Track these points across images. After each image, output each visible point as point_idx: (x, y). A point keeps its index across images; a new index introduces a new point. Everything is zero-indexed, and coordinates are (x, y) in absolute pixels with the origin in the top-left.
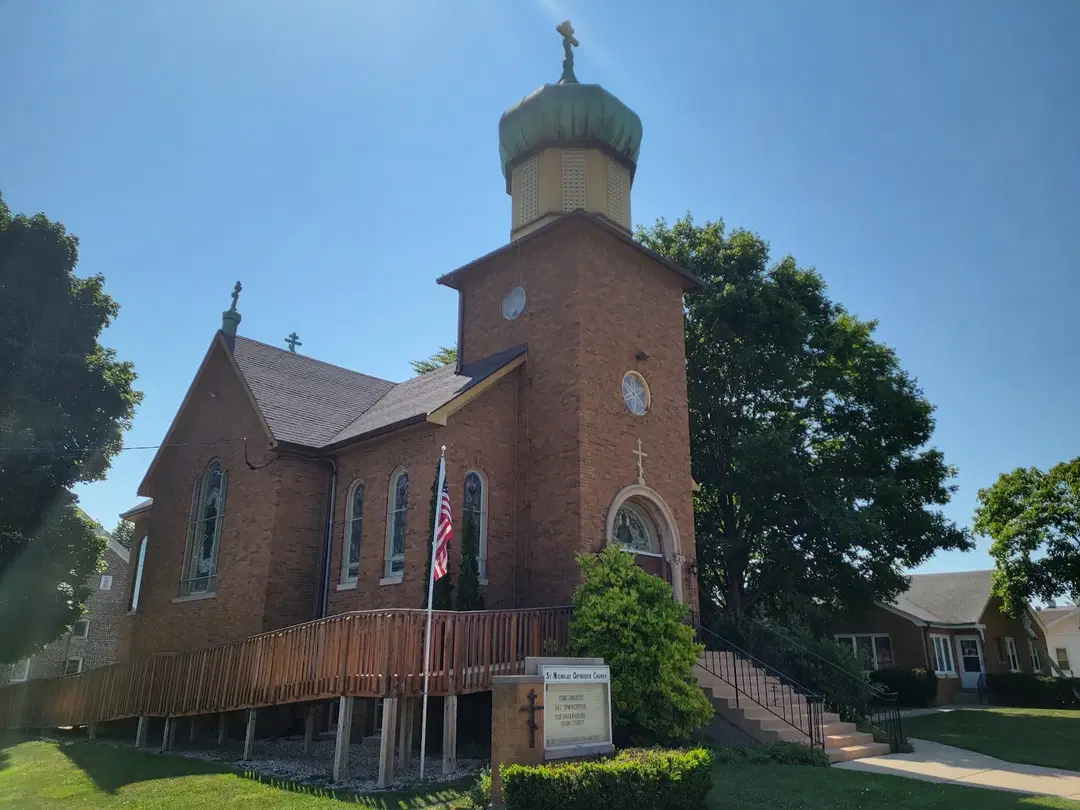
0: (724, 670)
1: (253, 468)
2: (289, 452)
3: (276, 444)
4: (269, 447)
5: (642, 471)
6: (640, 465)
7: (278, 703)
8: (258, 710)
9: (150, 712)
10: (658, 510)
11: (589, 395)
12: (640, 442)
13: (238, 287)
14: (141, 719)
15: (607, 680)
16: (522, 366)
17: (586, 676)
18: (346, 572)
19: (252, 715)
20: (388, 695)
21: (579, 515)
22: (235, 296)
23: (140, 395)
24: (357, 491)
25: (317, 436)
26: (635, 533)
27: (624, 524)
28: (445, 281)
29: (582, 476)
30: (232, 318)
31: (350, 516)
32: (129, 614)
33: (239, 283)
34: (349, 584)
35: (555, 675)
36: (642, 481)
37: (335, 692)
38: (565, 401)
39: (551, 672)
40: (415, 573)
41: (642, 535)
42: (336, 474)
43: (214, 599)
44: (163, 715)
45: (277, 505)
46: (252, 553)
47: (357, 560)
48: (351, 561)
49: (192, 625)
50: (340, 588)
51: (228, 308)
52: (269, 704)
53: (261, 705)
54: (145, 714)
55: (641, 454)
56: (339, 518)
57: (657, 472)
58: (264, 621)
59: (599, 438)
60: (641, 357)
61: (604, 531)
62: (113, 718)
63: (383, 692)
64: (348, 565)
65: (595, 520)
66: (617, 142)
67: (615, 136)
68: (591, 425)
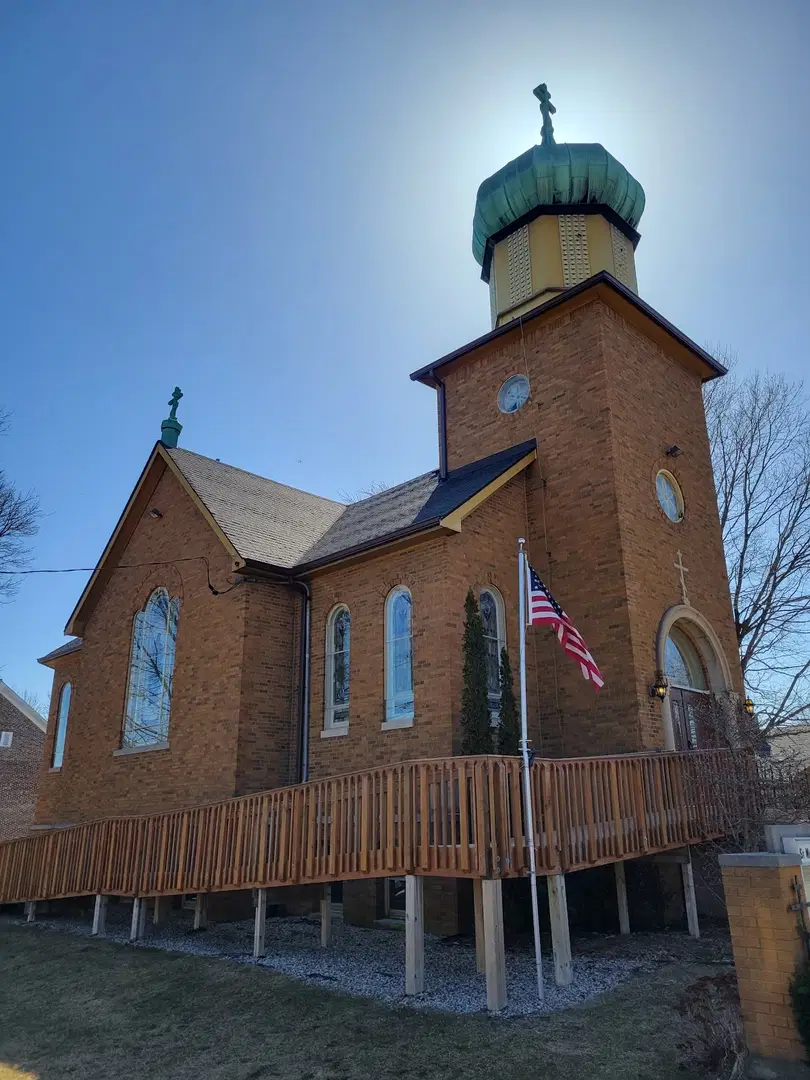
1: (216, 593)
2: (257, 572)
3: (243, 564)
4: (235, 568)
5: (684, 588)
6: (682, 581)
7: (303, 881)
8: (268, 890)
9: (110, 890)
10: (705, 637)
11: (626, 494)
12: (679, 554)
13: (178, 394)
14: (98, 899)
16: (530, 467)
18: (330, 715)
19: (260, 898)
20: (489, 876)
21: (630, 640)
22: (174, 403)
24: (338, 619)
25: (287, 555)
29: (628, 592)
30: (172, 428)
31: (331, 649)
32: (51, 770)
33: (177, 389)
34: (336, 729)
35: (807, 852)
36: (686, 601)
37: (394, 868)
38: (595, 503)
40: (431, 714)
42: (310, 599)
43: (168, 750)
44: (130, 894)
45: (245, 636)
46: (215, 694)
47: (342, 701)
48: (336, 702)
49: (140, 781)
50: (324, 735)
51: (167, 417)
52: (288, 883)
53: (276, 884)
54: (104, 891)
55: (681, 567)
56: (316, 651)
57: (700, 591)
58: (237, 776)
59: (640, 548)
60: (672, 452)
61: (656, 661)
62: (60, 896)
63: (483, 870)
64: (332, 708)
65: (646, 647)
66: (620, 208)
67: (619, 201)
68: (631, 531)
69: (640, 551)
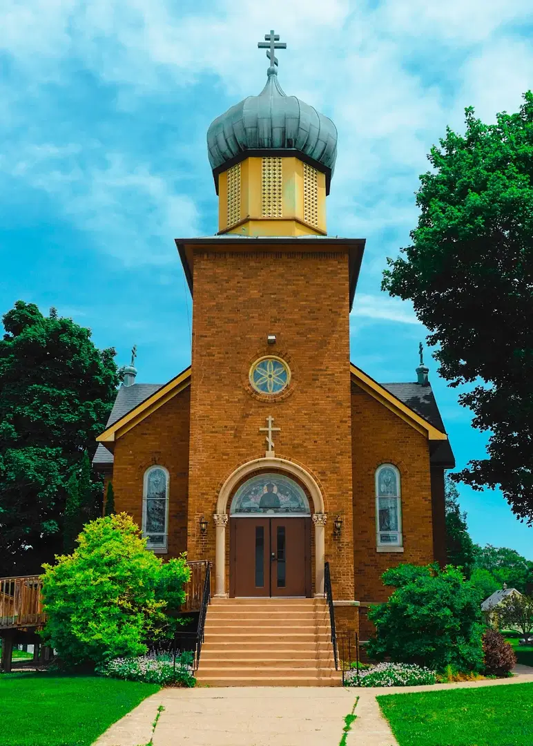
5: (271, 444)
6: (269, 440)
12: (270, 419)
26: (284, 499)
27: (270, 493)
36: (271, 454)
41: (296, 499)
55: (271, 430)
59: (214, 427)
61: (216, 504)
65: (206, 496)
66: (271, 139)
67: (266, 136)
68: (202, 418)
69: (214, 430)
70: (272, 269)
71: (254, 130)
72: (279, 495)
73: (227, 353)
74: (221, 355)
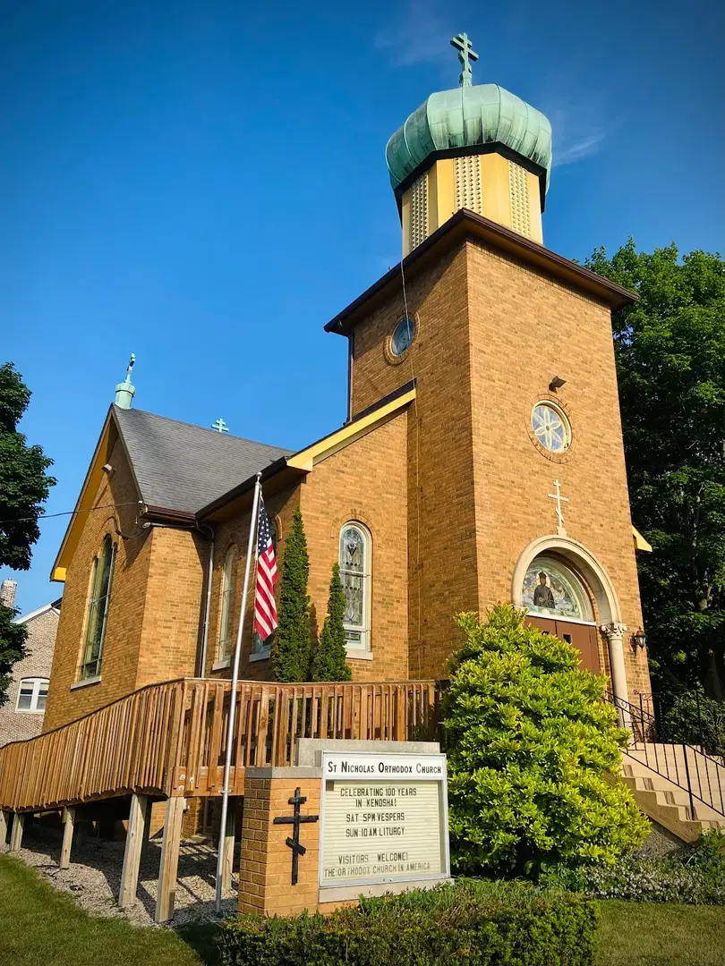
0: (672, 770)
3: (146, 509)
5: (561, 517)
6: (559, 511)
10: (588, 567)
11: (487, 427)
12: (557, 483)
15: (443, 776)
16: (411, 405)
17: (403, 769)
18: (222, 649)
23: (53, 482)
24: (234, 558)
26: (558, 597)
27: (543, 585)
28: (331, 327)
29: (478, 523)
30: (125, 391)
31: (227, 586)
34: (224, 662)
35: (344, 767)
36: (562, 530)
38: (457, 437)
39: (337, 761)
41: (568, 597)
42: (214, 541)
43: (100, 683)
45: (150, 577)
48: (227, 637)
55: (559, 498)
56: (216, 589)
57: (584, 521)
59: (500, 479)
60: (556, 384)
61: (512, 591)
64: (224, 641)
65: (498, 578)
66: (520, 144)
67: (518, 137)
68: (489, 463)
69: (500, 482)
70: (545, 295)
71: (508, 123)
72: (552, 590)
73: (507, 383)
74: (501, 383)
